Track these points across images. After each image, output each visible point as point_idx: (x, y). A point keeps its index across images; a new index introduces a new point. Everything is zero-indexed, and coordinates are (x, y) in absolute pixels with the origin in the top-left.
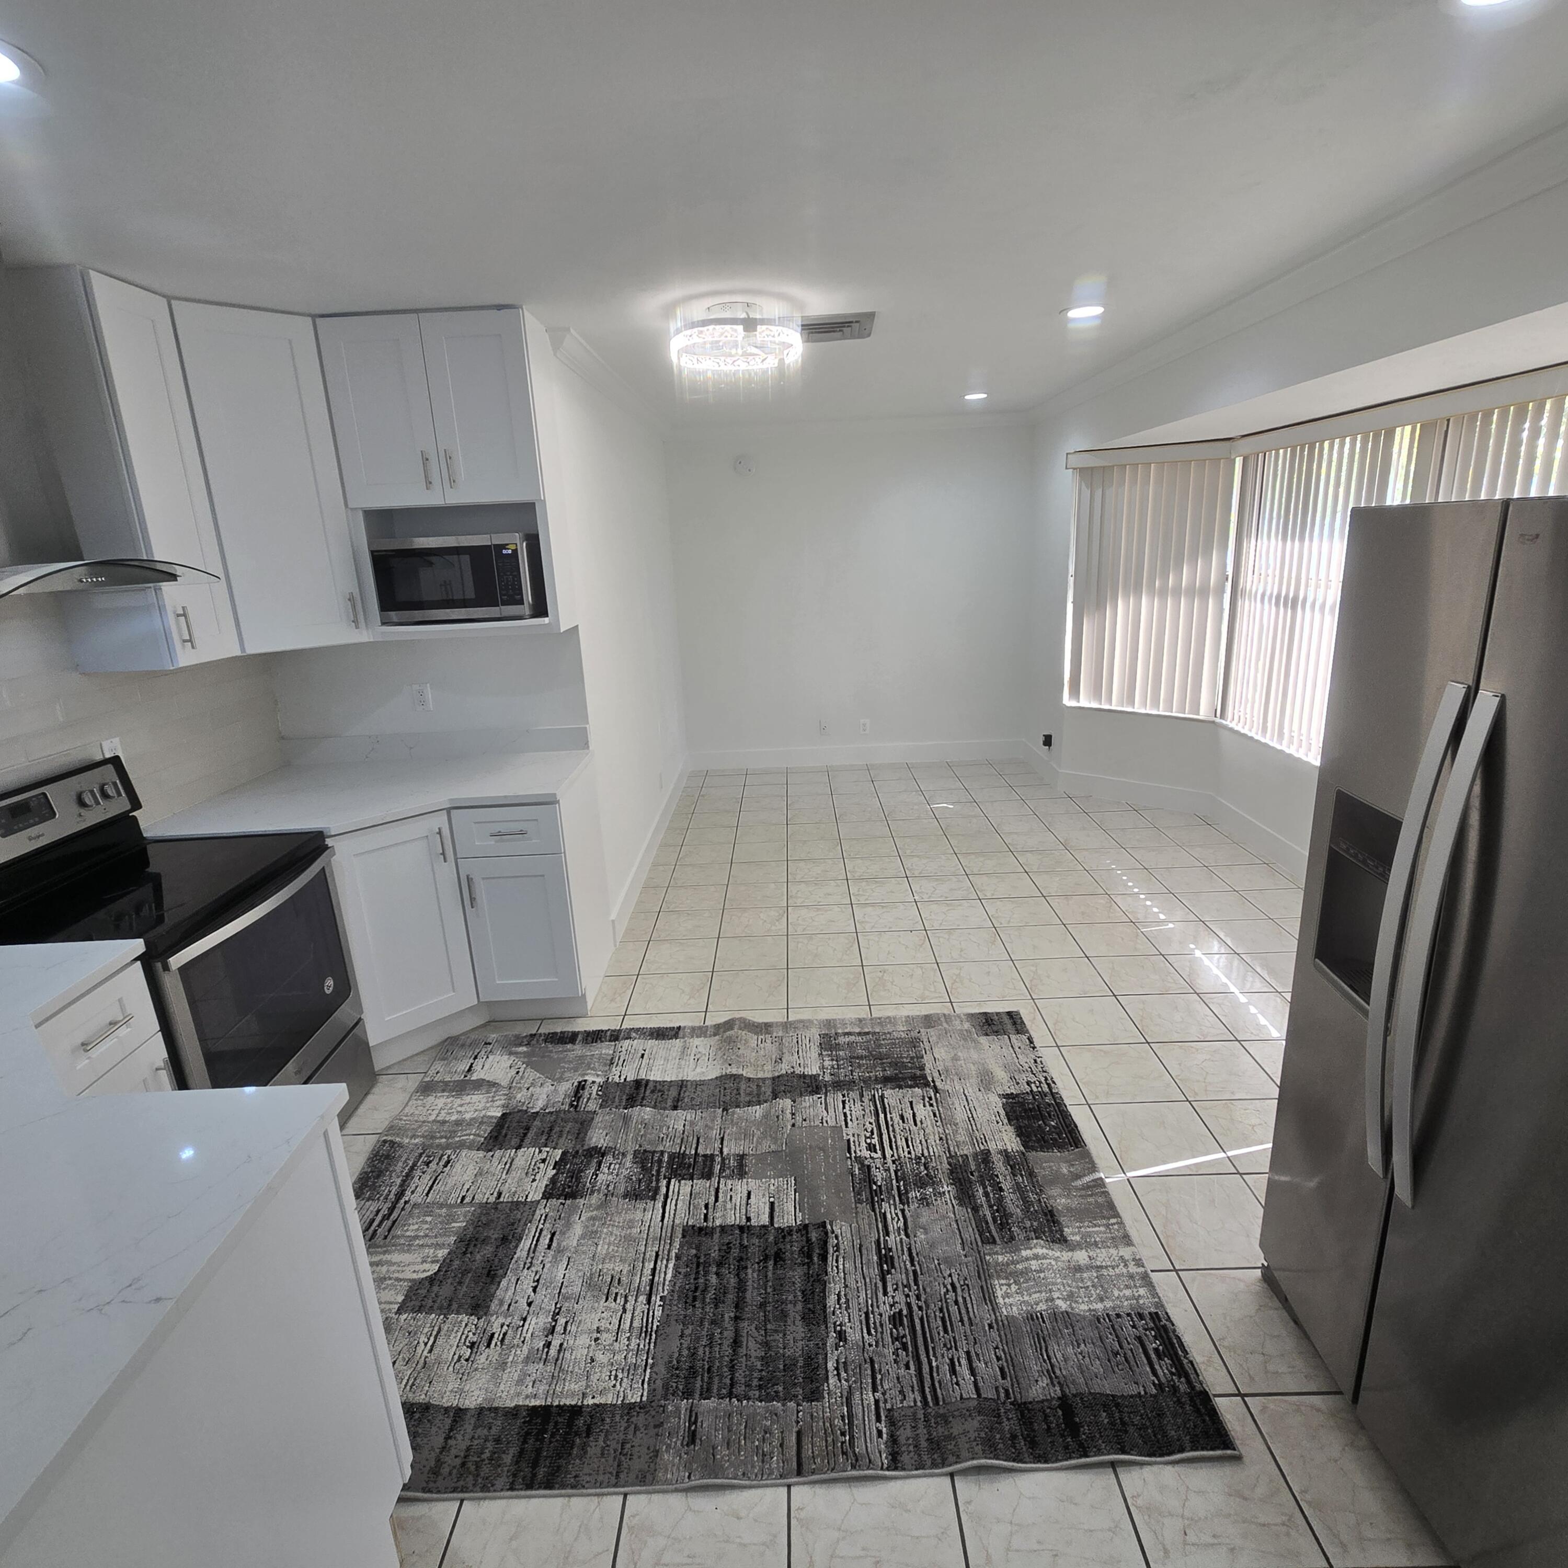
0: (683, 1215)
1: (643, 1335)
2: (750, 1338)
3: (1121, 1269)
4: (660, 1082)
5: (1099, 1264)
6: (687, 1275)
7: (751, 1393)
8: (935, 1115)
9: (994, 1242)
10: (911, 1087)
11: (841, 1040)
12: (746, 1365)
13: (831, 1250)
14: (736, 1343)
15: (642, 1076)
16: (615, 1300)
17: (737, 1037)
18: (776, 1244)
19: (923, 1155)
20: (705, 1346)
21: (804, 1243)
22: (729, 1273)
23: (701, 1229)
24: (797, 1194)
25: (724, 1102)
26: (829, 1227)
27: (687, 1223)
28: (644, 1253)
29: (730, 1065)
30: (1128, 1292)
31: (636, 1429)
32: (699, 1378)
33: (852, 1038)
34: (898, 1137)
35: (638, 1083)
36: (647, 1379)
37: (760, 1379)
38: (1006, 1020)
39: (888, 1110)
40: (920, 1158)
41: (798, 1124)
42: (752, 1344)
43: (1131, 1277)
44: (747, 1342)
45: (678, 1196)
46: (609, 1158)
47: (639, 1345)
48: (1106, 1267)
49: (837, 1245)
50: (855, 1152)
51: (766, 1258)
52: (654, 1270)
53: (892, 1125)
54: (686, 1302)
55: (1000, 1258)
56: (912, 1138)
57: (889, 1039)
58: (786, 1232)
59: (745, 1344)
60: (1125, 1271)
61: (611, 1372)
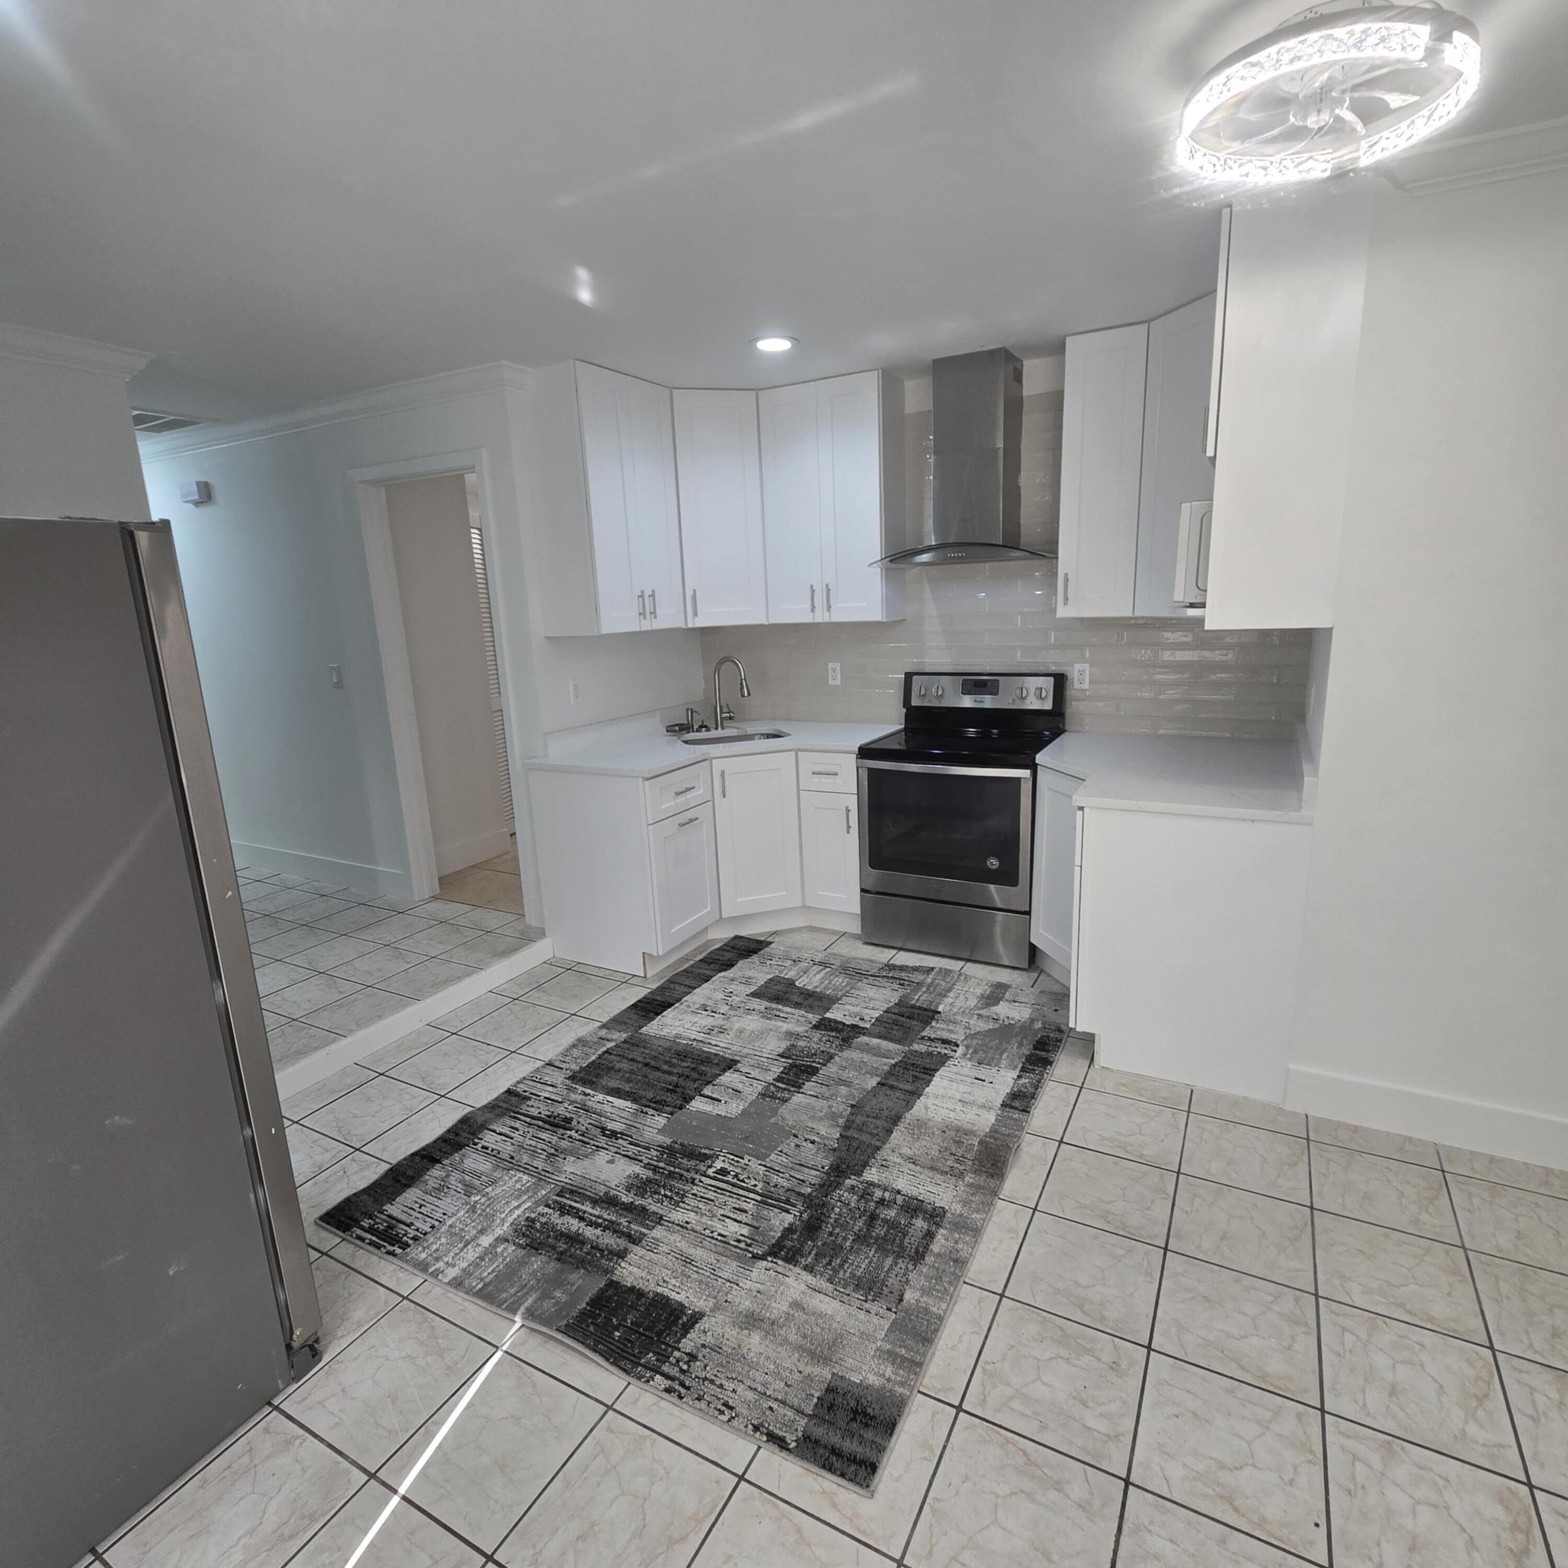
0: (752, 1063)
1: (678, 1036)
2: (629, 1066)
3: (448, 1259)
5: (470, 1246)
6: (701, 1057)
7: (599, 1059)
8: (722, 1235)
10: (780, 1240)
12: (616, 1061)
13: (646, 1109)
16: (711, 1030)
18: (684, 1094)
19: (684, 1202)
20: (645, 1052)
21: (669, 1105)
22: (684, 1072)
24: (716, 1115)
25: (866, 1108)
26: (666, 1115)
27: (743, 1064)
28: (734, 1044)
30: (434, 1247)
32: (629, 1047)
34: (720, 1196)
36: (650, 1033)
37: (603, 1065)
40: (682, 1199)
42: (625, 1066)
43: (437, 1259)
45: (773, 1065)
47: (673, 1034)
48: (462, 1250)
49: (646, 1113)
52: (717, 1045)
53: (738, 1198)
54: (681, 1052)
55: (544, 1192)
56: (709, 1204)
58: (688, 1100)
60: (446, 1259)
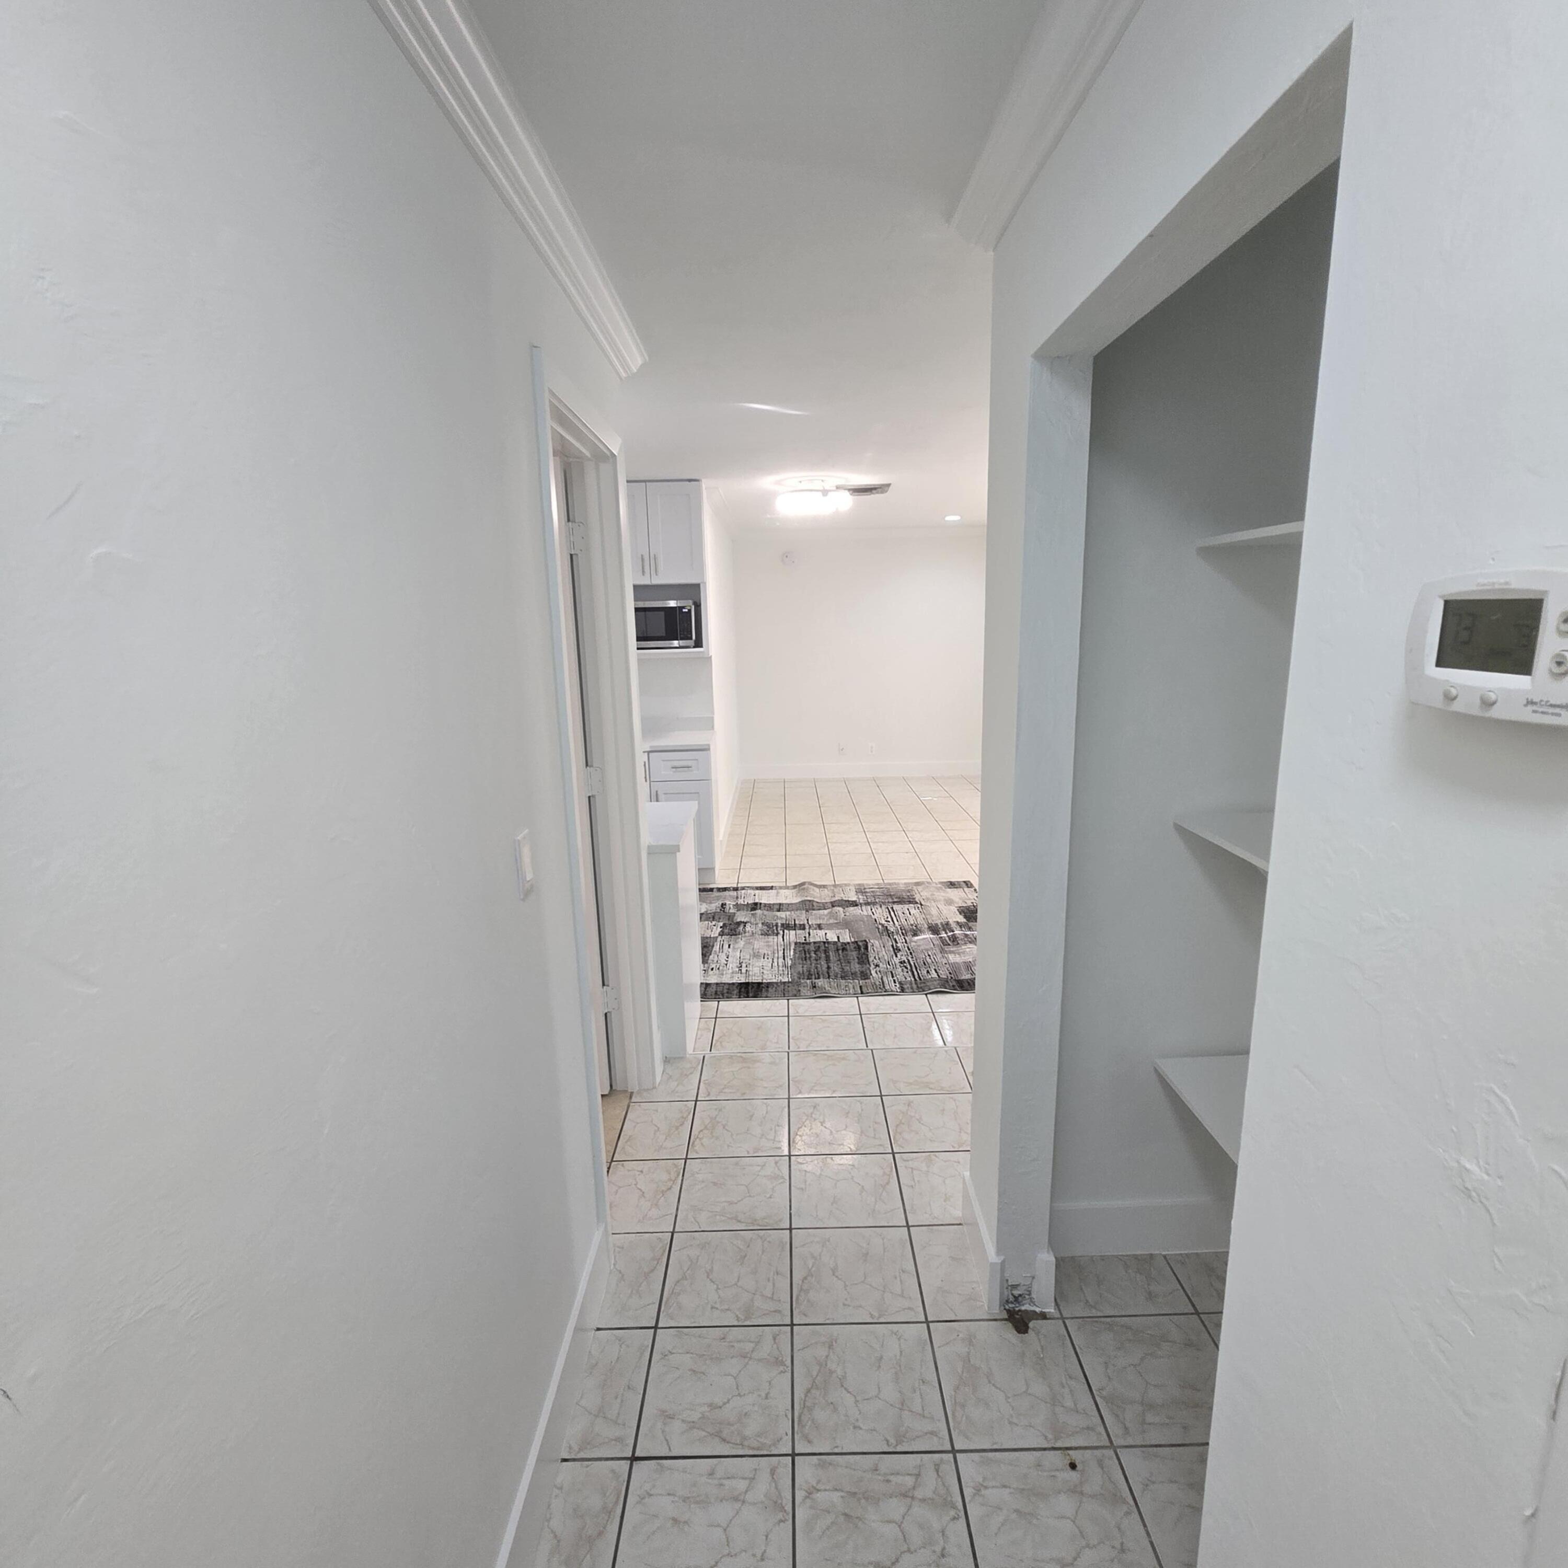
4: (767, 903)
9: (949, 945)
11: (868, 890)
14: (829, 968)
15: (757, 901)
17: (809, 889)
23: (803, 943)
29: (806, 897)
31: (789, 987)
33: (874, 889)
35: (756, 904)
38: (963, 883)
39: (895, 911)
41: (848, 914)
46: (749, 925)
51: (838, 950)
55: (952, 949)
57: (895, 890)
61: (772, 975)
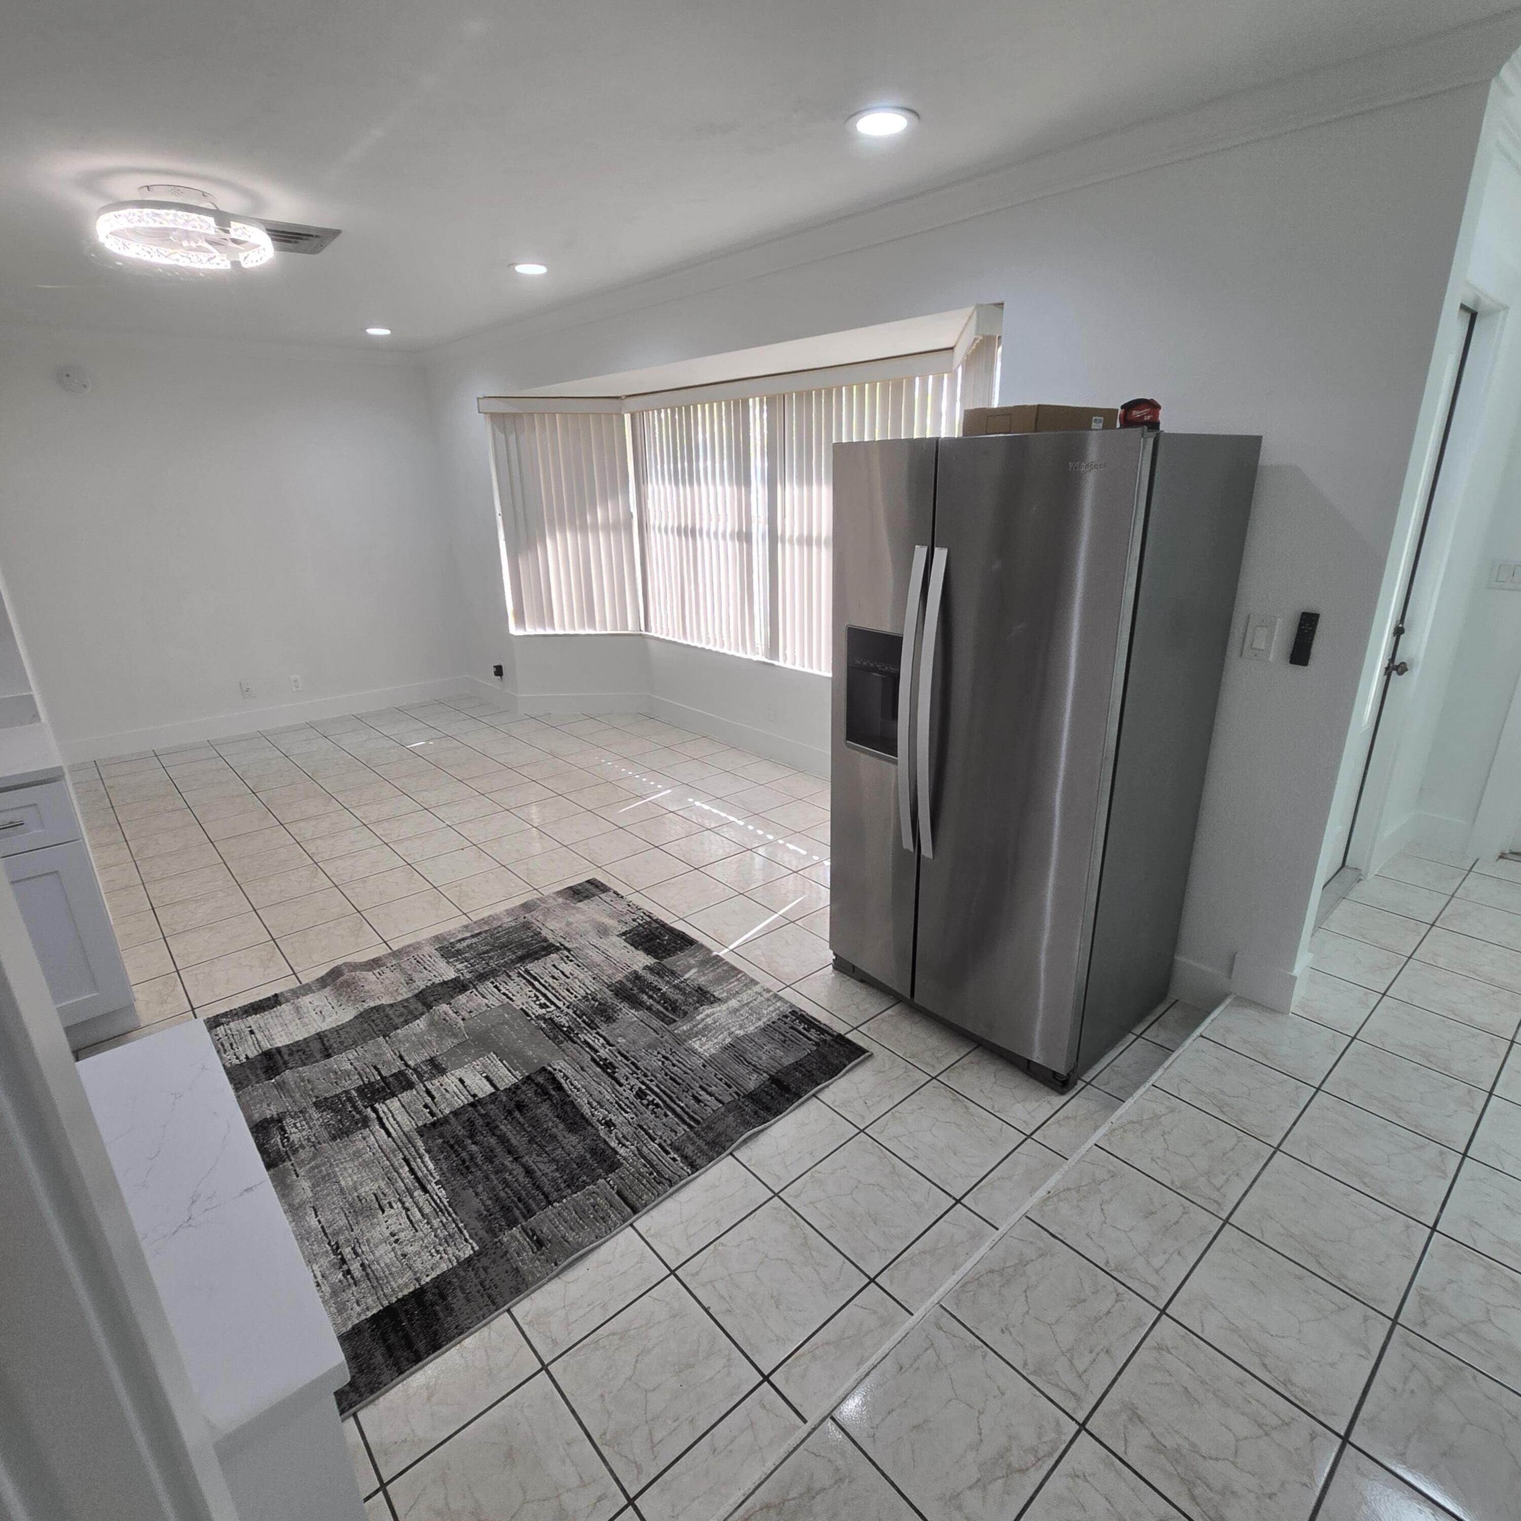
0: (408, 1123)
1: (440, 1213)
2: (538, 1164)
3: (760, 999)
4: (292, 1044)
5: (746, 1002)
6: (446, 1158)
7: (564, 1193)
8: (578, 966)
9: (675, 1021)
10: (546, 955)
11: (459, 946)
12: (548, 1180)
13: (562, 1081)
14: (529, 1172)
15: (266, 1046)
16: (392, 1207)
17: (354, 978)
18: (511, 1100)
19: (587, 993)
20: (504, 1189)
21: (536, 1088)
22: (485, 1137)
23: (434, 1124)
24: (504, 1062)
25: (380, 1031)
26: (549, 1068)
27: (417, 1125)
28: (392, 1165)
29: (364, 1001)
30: (771, 1008)
31: (485, 1269)
32: (515, 1209)
33: (468, 942)
34: (560, 991)
35: (268, 1055)
36: (468, 1237)
37: (565, 1182)
38: (588, 886)
39: (538, 977)
40: (586, 997)
41: (467, 1016)
42: (541, 1166)
43: (768, 1000)
44: (537, 1166)
45: (391, 1112)
46: (288, 1121)
47: (441, 1222)
48: (751, 1001)
49: (565, 1075)
50: (533, 1014)
51: (510, 1113)
52: (412, 1171)
53: (549, 985)
54: (462, 1174)
55: (685, 1028)
56: (571, 988)
57: (502, 931)
58: (513, 1090)
59: (536, 1169)
60: (762, 998)
61: (430, 1252)
